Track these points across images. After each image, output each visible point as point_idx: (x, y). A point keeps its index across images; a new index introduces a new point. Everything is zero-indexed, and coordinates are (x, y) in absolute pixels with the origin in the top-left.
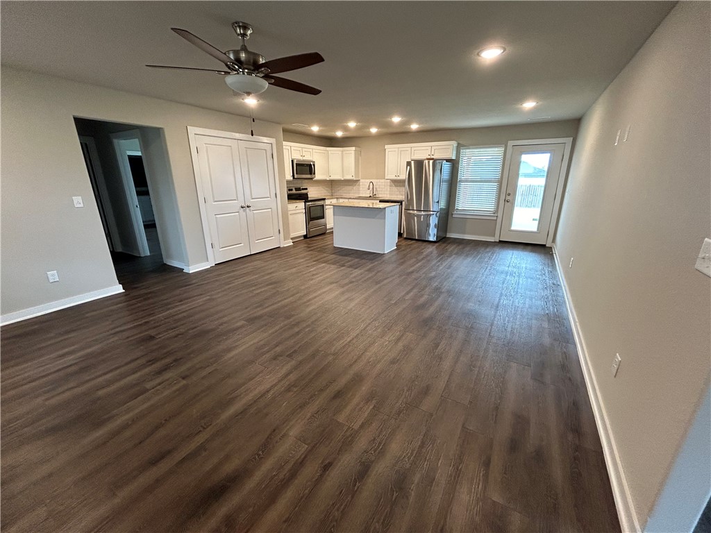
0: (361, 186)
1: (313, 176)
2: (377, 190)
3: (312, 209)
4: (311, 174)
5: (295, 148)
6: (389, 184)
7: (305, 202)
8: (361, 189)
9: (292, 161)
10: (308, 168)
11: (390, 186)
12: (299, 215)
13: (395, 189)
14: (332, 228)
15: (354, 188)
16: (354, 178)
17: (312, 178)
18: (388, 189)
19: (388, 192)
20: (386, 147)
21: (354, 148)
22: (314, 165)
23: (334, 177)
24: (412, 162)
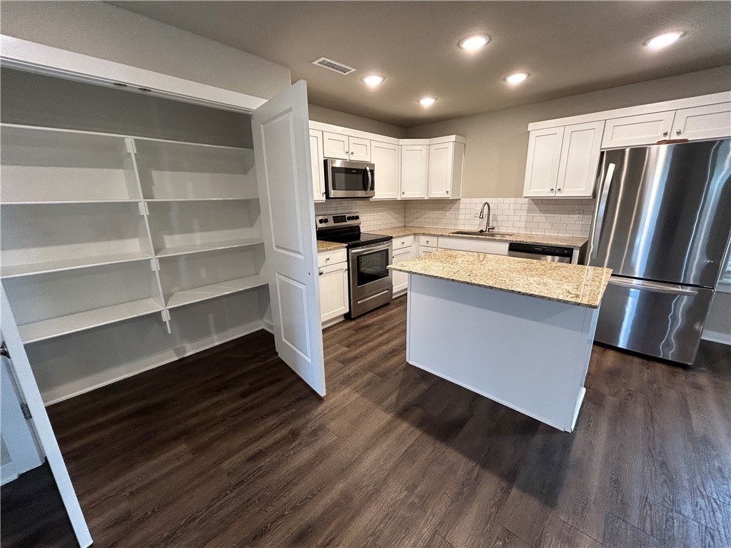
0: (462, 211)
1: (369, 192)
2: (495, 219)
3: (363, 259)
4: (365, 189)
5: (333, 136)
6: (526, 207)
7: (348, 248)
8: (461, 217)
9: (325, 162)
10: (360, 177)
11: (529, 211)
12: (334, 277)
13: (540, 218)
14: (406, 289)
15: (448, 213)
16: (449, 196)
17: (368, 198)
18: (524, 218)
19: (523, 224)
20: (531, 126)
21: (453, 138)
22: (372, 172)
23: (411, 194)
24: (628, 150)
